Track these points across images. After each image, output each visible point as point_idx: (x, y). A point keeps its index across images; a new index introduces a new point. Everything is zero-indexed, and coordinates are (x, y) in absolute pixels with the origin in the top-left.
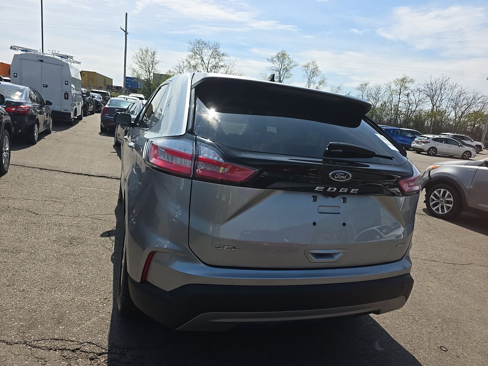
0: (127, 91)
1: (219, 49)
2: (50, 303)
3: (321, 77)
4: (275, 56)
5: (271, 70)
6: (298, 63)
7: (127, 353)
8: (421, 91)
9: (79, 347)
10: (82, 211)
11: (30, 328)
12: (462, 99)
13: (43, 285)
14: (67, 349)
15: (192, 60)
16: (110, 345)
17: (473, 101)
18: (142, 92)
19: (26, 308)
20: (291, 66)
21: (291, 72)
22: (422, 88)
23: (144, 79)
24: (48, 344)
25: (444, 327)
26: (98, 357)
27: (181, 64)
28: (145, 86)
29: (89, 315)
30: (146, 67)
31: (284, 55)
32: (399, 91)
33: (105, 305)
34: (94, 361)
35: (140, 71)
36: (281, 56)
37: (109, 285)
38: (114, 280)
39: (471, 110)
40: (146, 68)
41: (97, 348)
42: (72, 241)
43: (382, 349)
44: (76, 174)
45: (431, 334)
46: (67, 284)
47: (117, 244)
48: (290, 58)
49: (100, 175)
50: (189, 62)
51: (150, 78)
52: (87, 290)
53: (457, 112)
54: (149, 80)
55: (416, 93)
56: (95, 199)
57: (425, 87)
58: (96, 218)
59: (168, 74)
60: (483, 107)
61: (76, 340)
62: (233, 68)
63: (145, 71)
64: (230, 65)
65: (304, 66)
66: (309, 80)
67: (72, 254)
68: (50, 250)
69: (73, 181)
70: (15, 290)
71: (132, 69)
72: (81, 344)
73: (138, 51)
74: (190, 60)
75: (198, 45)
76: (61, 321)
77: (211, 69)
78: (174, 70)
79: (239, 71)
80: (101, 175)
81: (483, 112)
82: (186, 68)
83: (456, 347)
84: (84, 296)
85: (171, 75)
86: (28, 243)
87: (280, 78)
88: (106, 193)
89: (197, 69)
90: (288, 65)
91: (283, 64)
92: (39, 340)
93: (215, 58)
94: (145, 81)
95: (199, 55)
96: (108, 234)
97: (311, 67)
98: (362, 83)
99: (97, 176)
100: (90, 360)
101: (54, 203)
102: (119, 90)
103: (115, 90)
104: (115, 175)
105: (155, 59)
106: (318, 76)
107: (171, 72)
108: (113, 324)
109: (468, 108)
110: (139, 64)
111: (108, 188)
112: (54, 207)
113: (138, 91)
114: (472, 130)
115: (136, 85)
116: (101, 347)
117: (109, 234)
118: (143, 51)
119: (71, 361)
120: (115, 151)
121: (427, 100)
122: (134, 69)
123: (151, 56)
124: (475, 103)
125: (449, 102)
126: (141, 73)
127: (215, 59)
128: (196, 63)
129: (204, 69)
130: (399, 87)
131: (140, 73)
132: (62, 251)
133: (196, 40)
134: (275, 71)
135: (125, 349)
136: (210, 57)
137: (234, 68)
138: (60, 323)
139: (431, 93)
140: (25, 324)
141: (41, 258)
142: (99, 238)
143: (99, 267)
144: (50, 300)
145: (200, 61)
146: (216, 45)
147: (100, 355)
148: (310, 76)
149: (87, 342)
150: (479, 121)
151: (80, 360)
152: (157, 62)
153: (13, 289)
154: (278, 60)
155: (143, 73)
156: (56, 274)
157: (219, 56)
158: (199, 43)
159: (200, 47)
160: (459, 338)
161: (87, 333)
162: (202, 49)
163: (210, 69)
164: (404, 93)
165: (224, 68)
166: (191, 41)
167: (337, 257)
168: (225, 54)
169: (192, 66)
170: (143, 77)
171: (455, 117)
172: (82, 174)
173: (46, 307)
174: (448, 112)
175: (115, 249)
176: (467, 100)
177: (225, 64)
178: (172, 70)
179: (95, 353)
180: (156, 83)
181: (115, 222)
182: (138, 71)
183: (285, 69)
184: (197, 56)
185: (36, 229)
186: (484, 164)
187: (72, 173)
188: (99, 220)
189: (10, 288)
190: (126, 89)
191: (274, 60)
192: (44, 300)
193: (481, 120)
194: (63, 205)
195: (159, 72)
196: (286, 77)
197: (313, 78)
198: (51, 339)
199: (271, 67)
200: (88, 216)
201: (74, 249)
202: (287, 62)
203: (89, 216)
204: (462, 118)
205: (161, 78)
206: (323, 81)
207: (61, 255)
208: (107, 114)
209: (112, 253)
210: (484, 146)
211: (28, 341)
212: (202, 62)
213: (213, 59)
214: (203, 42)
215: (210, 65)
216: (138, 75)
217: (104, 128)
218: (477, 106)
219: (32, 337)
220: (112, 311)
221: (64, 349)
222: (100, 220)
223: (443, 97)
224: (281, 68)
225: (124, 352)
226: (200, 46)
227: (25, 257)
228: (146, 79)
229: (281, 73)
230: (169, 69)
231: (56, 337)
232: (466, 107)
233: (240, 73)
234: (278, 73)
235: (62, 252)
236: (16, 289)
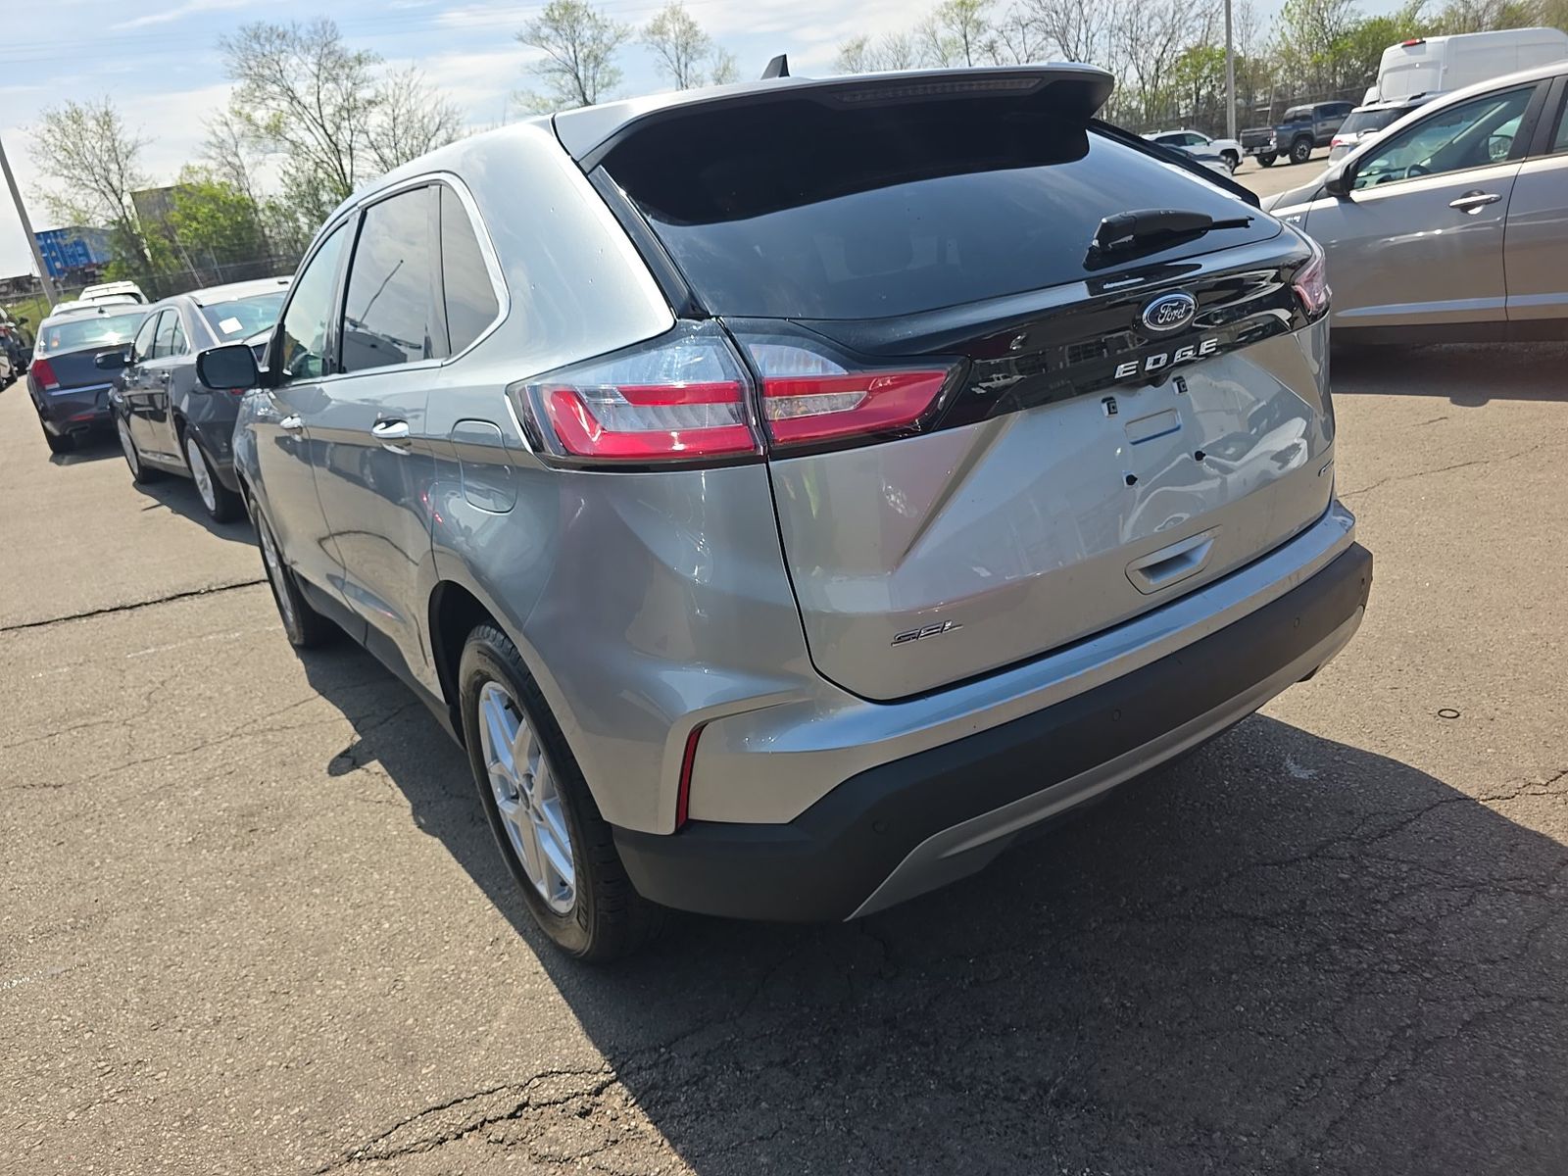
0: (58, 284)
1: (336, 42)
2: (336, 1020)
3: (716, 55)
4: (541, 19)
5: (545, 72)
6: (627, 25)
7: (673, 1054)
8: (1027, 25)
9: (522, 1098)
10: (204, 725)
11: (331, 1114)
12: (1145, 20)
13: (269, 981)
14: (492, 1118)
15: (255, 109)
16: (608, 1057)
17: (1178, 16)
18: (117, 274)
19: (269, 1063)
20: (605, 41)
21: (612, 65)
22: (1026, 13)
23: (105, 223)
24: (422, 1130)
25: (1418, 661)
26: (598, 1100)
27: (222, 132)
28: (117, 249)
29: (482, 1003)
30: (97, 178)
31: (569, 9)
32: (964, 42)
33: (506, 958)
34: (596, 1116)
35: (77, 196)
36: (560, 14)
37: (475, 900)
38: (476, 880)
39: (1180, 48)
40: (96, 181)
41: (576, 1079)
42: (248, 822)
43: (1312, 772)
44: (80, 616)
45: (1399, 690)
46: (342, 948)
47: (401, 781)
48: (594, 15)
49: (168, 595)
50: (249, 119)
51: (127, 213)
52: (418, 942)
53: (1141, 63)
54: (124, 221)
55: (1012, 34)
56: (213, 674)
57: (1033, 9)
58: (268, 727)
59: (185, 182)
60: (1209, 29)
61: (501, 1085)
62: (413, 101)
63: (97, 195)
64: (397, 92)
65: (648, 29)
66: (680, 76)
67: (283, 858)
68: (201, 876)
69: (90, 642)
70: (190, 1031)
71: (47, 200)
72: (522, 1087)
73: (42, 126)
74: (247, 109)
75: (257, 47)
76: (411, 1053)
77: (334, 124)
78: (203, 162)
79: (436, 106)
80: (173, 594)
81: (1212, 46)
82: (245, 144)
83: (1475, 699)
84: (423, 961)
85: (201, 182)
86: (107, 880)
87: (584, 95)
88: (237, 644)
89: (287, 136)
90: (594, 40)
91: (577, 42)
92: (386, 1132)
93: (335, 80)
94: (113, 228)
95: (274, 82)
96: (347, 762)
97: (673, 29)
98: (846, 43)
99: (160, 601)
100: (580, 1117)
101: (85, 734)
102: (27, 290)
103: (12, 296)
104: (217, 579)
105: (119, 137)
106: (705, 55)
107: (197, 172)
108: (573, 996)
109: (1170, 44)
110: (65, 172)
111: (231, 626)
112: (100, 743)
113: (97, 272)
114: (1196, 109)
115: (80, 255)
116: (589, 1072)
117: (351, 761)
118: (63, 118)
119: (532, 1144)
120: (156, 502)
121: (1050, 50)
122: (53, 196)
123: (101, 131)
124: (1184, 23)
125: (1113, 39)
126: (84, 204)
127: (338, 84)
128: (274, 115)
129: (308, 128)
130: (957, 27)
131: (80, 204)
132: (241, 863)
133: (244, 30)
134: (558, 75)
135: (661, 1047)
136: (315, 80)
137: (416, 97)
138: (413, 1060)
139: (1055, 23)
140: (306, 1110)
141: (192, 907)
142: (331, 782)
143: (399, 864)
144: (327, 1013)
145: (285, 105)
146: (322, 33)
147: (598, 1092)
148: (678, 60)
149: (538, 1077)
150: (1208, 77)
151: (552, 1129)
152: (130, 147)
153: (180, 1031)
154: (556, 30)
155: (92, 203)
156: (281, 935)
157: (347, 70)
158: (257, 37)
159: (266, 53)
160: (1466, 674)
161: (518, 1053)
162: (276, 58)
163: (332, 125)
164: (978, 44)
165: (381, 106)
166: (225, 37)
167: (1200, 557)
168: (364, 56)
169: (262, 131)
170: (99, 218)
171: (1140, 81)
172: (100, 611)
173: (331, 1036)
174: (1118, 71)
175: (406, 795)
176: (1161, 18)
177: (377, 91)
178: (196, 163)
179: (583, 1094)
180: (154, 226)
181: (340, 719)
182: (70, 200)
183: (588, 57)
184: (268, 87)
185: (98, 830)
186: (1324, 189)
187: (65, 619)
188: (285, 730)
189: (169, 1032)
190: (52, 279)
191: (541, 35)
192: (309, 1021)
193: (1212, 69)
194: (124, 730)
195: (150, 182)
196: (603, 86)
197: (689, 66)
198: (422, 1115)
199: (543, 63)
200: (235, 731)
201: (277, 844)
202: (588, 33)
203: (240, 731)
204: (1160, 81)
205: (166, 205)
206: (726, 69)
207: (251, 875)
208: (53, 382)
209: (409, 811)
210: (1244, 147)
211: (357, 1148)
212: (291, 103)
213: (330, 85)
214: (271, 29)
215: (328, 110)
216: (79, 215)
217: (60, 436)
218: (1191, 29)
219: (359, 1134)
220: (543, 965)
221: (482, 1124)
222: (288, 728)
223: (1093, 28)
224: (576, 57)
225: (660, 1056)
226: (268, 47)
227: (136, 927)
228: (113, 223)
229: (581, 75)
230: (184, 163)
231: (432, 1101)
232: (1164, 42)
233: (444, 112)
234: (569, 77)
235: (246, 866)
236: (189, 1027)
